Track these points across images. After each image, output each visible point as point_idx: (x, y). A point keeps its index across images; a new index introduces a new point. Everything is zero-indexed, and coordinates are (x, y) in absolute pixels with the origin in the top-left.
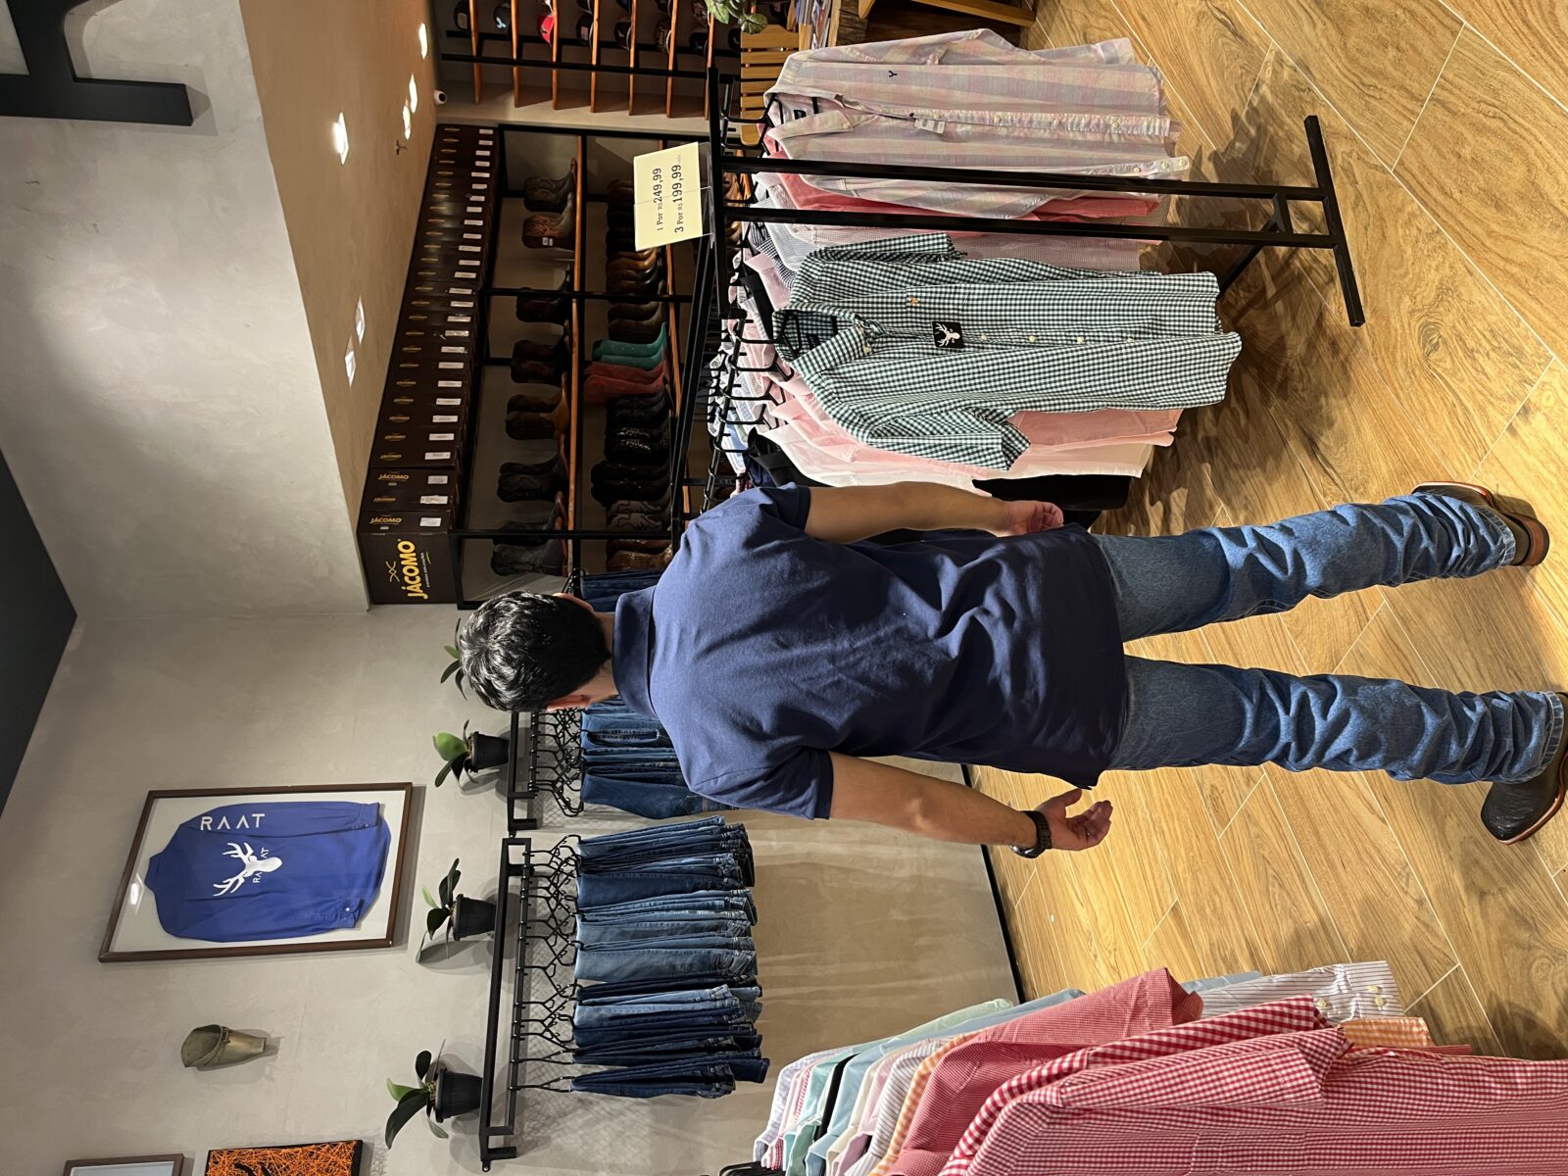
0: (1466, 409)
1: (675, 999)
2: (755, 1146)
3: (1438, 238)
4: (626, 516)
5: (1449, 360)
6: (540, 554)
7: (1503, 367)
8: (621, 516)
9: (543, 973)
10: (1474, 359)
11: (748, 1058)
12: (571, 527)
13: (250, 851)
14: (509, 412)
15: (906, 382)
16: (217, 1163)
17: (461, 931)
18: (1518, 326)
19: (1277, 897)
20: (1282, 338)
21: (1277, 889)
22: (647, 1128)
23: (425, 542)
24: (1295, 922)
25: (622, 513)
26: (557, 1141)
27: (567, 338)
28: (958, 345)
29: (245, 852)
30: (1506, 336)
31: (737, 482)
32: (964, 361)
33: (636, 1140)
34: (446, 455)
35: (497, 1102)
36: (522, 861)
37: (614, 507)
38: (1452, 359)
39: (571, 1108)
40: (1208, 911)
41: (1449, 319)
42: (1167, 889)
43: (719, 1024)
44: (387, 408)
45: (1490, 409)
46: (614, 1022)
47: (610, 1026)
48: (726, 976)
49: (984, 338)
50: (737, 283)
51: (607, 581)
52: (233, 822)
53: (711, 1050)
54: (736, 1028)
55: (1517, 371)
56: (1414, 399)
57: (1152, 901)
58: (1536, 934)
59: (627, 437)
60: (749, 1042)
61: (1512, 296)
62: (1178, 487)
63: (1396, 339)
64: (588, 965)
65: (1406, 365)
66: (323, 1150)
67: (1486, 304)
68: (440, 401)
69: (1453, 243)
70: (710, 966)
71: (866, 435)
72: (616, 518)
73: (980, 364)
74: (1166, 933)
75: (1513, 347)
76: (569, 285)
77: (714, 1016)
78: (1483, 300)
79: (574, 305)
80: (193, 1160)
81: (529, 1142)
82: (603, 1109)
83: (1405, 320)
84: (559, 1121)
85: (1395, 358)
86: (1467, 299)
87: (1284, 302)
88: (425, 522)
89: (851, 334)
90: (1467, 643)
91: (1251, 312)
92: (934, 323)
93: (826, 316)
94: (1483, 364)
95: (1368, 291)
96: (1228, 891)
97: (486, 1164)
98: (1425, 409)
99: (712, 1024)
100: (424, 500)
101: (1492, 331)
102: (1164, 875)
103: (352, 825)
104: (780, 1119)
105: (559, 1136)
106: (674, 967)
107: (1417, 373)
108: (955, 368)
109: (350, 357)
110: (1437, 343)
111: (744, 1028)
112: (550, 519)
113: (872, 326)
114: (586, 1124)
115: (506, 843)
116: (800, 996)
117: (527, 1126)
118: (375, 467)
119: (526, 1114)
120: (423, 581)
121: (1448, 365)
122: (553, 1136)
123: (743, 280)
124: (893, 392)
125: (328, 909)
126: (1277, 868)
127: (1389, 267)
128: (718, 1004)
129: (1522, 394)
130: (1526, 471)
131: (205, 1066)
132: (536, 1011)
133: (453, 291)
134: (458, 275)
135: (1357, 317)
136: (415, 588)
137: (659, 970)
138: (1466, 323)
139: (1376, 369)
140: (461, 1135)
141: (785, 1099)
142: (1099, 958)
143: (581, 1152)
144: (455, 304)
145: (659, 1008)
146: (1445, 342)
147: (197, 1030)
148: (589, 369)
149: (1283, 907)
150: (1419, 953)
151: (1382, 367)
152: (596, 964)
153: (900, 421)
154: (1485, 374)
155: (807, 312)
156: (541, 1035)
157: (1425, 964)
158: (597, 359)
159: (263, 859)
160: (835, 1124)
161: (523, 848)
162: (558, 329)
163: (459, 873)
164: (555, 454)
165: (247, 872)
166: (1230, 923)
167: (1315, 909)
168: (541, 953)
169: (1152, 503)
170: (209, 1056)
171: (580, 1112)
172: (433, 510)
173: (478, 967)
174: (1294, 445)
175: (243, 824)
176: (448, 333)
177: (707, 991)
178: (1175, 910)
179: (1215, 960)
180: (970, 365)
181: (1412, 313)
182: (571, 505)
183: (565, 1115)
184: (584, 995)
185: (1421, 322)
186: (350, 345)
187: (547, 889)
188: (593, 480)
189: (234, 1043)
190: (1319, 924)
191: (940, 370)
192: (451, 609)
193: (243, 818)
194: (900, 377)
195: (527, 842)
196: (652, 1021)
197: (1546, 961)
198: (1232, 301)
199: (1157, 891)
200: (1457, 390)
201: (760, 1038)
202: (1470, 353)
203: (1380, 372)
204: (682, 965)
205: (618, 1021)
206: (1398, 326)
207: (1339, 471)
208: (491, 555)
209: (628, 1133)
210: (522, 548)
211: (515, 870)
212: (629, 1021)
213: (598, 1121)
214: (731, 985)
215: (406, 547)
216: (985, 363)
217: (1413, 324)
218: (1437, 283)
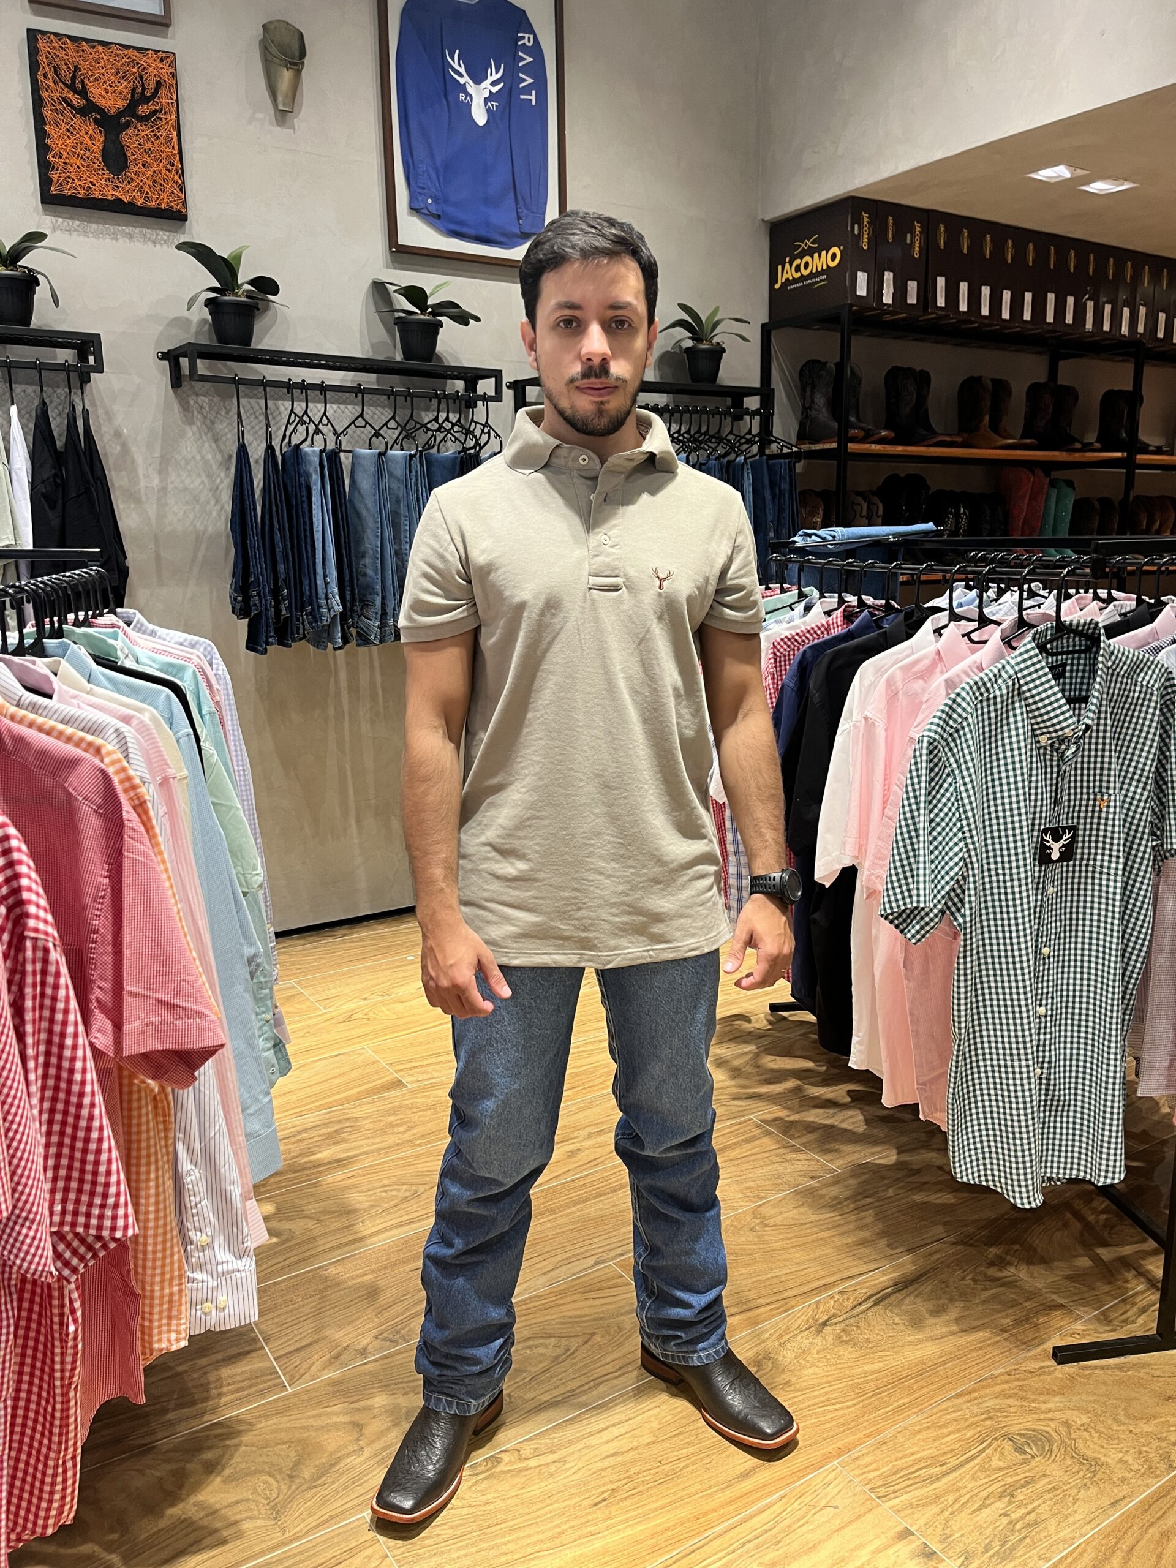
0: (938, 1479)
1: (328, 557)
2: (132, 611)
3: (1163, 1467)
4: (864, 512)
5: (1001, 1464)
6: (822, 414)
7: (987, 1532)
8: (865, 506)
9: (357, 414)
10: (1001, 1497)
11: (267, 632)
12: (853, 447)
13: (495, 89)
14: (993, 380)
15: (998, 789)
16: (161, 61)
17: (403, 325)
18: (1040, 1558)
19: (394, 1193)
20: (1044, 1261)
21: (402, 1194)
22: (202, 528)
23: (840, 276)
24: (365, 1210)
25: (868, 508)
26: (190, 432)
27: (1078, 446)
28: (1043, 857)
29: (494, 84)
30: (1028, 1540)
31: (883, 602)
32: (1021, 863)
33: (191, 516)
34: (941, 302)
35: (229, 369)
36: (480, 392)
37: (876, 499)
38: (1004, 1468)
39: (222, 447)
40: (392, 1118)
41: (1056, 1471)
42: (420, 1078)
43: (303, 603)
44: (1001, 231)
45: (935, 1509)
46: (304, 489)
47: (300, 485)
48: (352, 610)
49: (1051, 890)
50: (1140, 601)
51: (787, 487)
52: (526, 69)
53: (276, 593)
54: (298, 620)
55: (981, 1549)
56: (954, 1415)
57: (411, 1060)
58: (305, 1487)
59: (957, 515)
60: (284, 634)
61: (1081, 1554)
62: (867, 1122)
63: (1033, 1401)
64: (362, 462)
65: (999, 1410)
66: (176, 178)
67: (1071, 1519)
68: (1007, 295)
69: (1156, 1485)
70: (364, 595)
71: (932, 734)
72: (860, 500)
73: (1016, 883)
74: (377, 1073)
75: (1013, 1548)
76: (1145, 449)
77: (310, 596)
78: (1077, 1517)
79: (1119, 454)
80: (165, 36)
81: (188, 402)
82: (222, 482)
83: (1057, 1415)
84: (210, 435)
85: (1010, 1397)
86: (1080, 1495)
87: (1090, 1268)
88: (862, 277)
89: (1068, 721)
90: (648, 1444)
91: (1078, 1225)
92: (1070, 828)
93: (1088, 690)
94: (993, 1507)
95: (1097, 1371)
96: (408, 1141)
97: (165, 356)
98: (941, 1427)
99: (302, 594)
100: (888, 276)
101: (1036, 1523)
102: (435, 1074)
103: (521, 205)
104: (160, 638)
105: (194, 434)
106: (363, 556)
107: (988, 1423)
108: (1012, 852)
109: (1061, 172)
110: (1025, 1453)
111: (298, 629)
112: (862, 425)
113: (1073, 748)
114: (206, 462)
115: (497, 375)
116: (338, 693)
117: (204, 400)
118: (930, 218)
119: (216, 399)
120: (795, 281)
121: (996, 1463)
122: (194, 428)
123: (1143, 607)
124: (987, 771)
125: (430, 178)
126: (424, 1196)
127: (1129, 1401)
128: (323, 602)
129: (950, 1553)
130: (851, 1546)
131: (264, 48)
132: (316, 410)
133: (1143, 310)
134: (1162, 316)
135: (1064, 1355)
136: (788, 273)
137: (359, 541)
138: (1049, 1491)
139: (996, 1373)
140: (193, 330)
141: (181, 644)
142: (362, 1003)
143: (178, 457)
144: (1126, 312)
145: (318, 536)
146: (1025, 1462)
147: (301, 36)
148: (1041, 473)
149: (382, 1198)
150: (310, 1344)
151: (998, 1380)
152: (365, 471)
153: (949, 780)
154: (980, 1509)
155: (1095, 664)
156: (292, 411)
157: (297, 1350)
158: (1053, 484)
159: (486, 104)
160: (104, 675)
161: (491, 392)
162: (1091, 437)
163: (467, 324)
164: (939, 431)
165: (471, 88)
166: (377, 1140)
167: (376, 1233)
168: (378, 414)
169: (849, 1092)
170: (273, 49)
171: (219, 457)
172: (876, 287)
173: (367, 346)
174: (907, 1264)
175: (525, 80)
176: (1090, 305)
177: (336, 590)
178: (398, 1084)
179: (340, 1122)
180: (1015, 871)
181: (1066, 1424)
182: (875, 448)
183: (216, 441)
184: (332, 458)
185: (1054, 1434)
186: (1080, 172)
187: (447, 419)
188: (908, 476)
189: (287, 75)
190: (359, 1235)
191: (1010, 832)
192: (762, 316)
193: (530, 81)
194: (1004, 781)
195: (498, 397)
196: (305, 530)
197: (274, 1496)
198: (1095, 1204)
199: (421, 1066)
200: (963, 1470)
201: (289, 646)
202: (1008, 1492)
203: (992, 1377)
204: (365, 565)
205: (304, 493)
206: (1051, 1405)
207: (870, 1313)
208: (823, 360)
209: (198, 507)
210: (830, 394)
211: (471, 386)
212: (305, 505)
213: (209, 476)
214: (344, 616)
215: (834, 257)
216: (1017, 890)
217: (1053, 1424)
218: (1103, 1459)
